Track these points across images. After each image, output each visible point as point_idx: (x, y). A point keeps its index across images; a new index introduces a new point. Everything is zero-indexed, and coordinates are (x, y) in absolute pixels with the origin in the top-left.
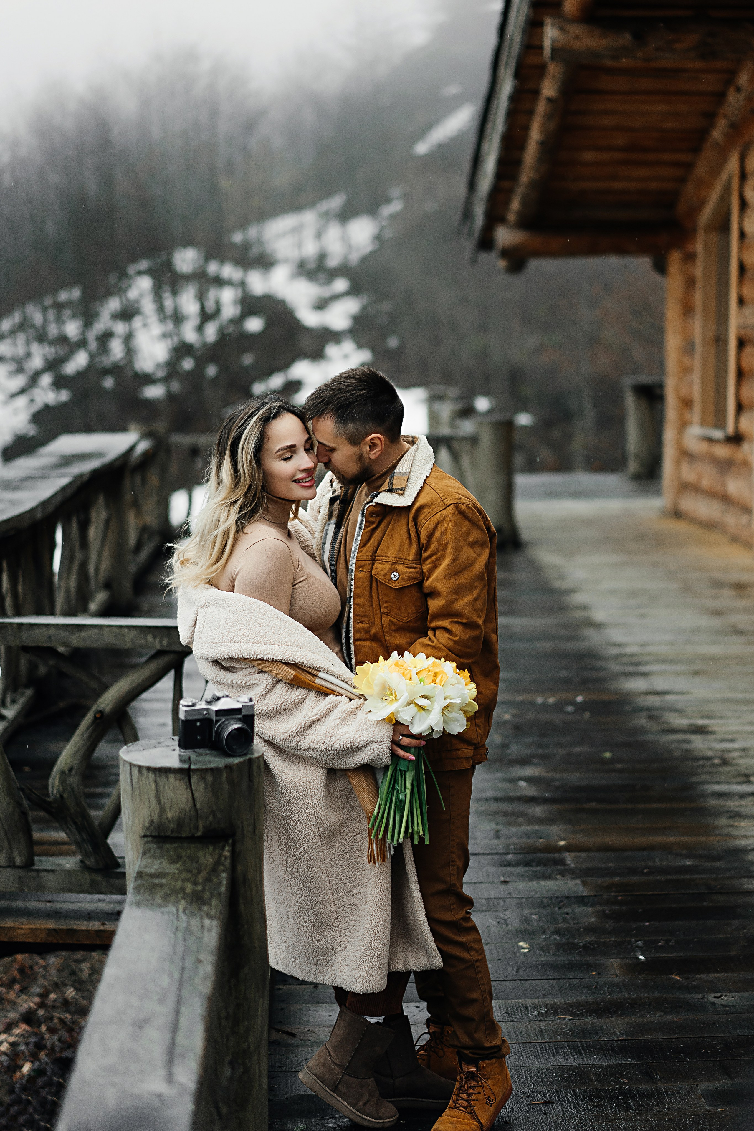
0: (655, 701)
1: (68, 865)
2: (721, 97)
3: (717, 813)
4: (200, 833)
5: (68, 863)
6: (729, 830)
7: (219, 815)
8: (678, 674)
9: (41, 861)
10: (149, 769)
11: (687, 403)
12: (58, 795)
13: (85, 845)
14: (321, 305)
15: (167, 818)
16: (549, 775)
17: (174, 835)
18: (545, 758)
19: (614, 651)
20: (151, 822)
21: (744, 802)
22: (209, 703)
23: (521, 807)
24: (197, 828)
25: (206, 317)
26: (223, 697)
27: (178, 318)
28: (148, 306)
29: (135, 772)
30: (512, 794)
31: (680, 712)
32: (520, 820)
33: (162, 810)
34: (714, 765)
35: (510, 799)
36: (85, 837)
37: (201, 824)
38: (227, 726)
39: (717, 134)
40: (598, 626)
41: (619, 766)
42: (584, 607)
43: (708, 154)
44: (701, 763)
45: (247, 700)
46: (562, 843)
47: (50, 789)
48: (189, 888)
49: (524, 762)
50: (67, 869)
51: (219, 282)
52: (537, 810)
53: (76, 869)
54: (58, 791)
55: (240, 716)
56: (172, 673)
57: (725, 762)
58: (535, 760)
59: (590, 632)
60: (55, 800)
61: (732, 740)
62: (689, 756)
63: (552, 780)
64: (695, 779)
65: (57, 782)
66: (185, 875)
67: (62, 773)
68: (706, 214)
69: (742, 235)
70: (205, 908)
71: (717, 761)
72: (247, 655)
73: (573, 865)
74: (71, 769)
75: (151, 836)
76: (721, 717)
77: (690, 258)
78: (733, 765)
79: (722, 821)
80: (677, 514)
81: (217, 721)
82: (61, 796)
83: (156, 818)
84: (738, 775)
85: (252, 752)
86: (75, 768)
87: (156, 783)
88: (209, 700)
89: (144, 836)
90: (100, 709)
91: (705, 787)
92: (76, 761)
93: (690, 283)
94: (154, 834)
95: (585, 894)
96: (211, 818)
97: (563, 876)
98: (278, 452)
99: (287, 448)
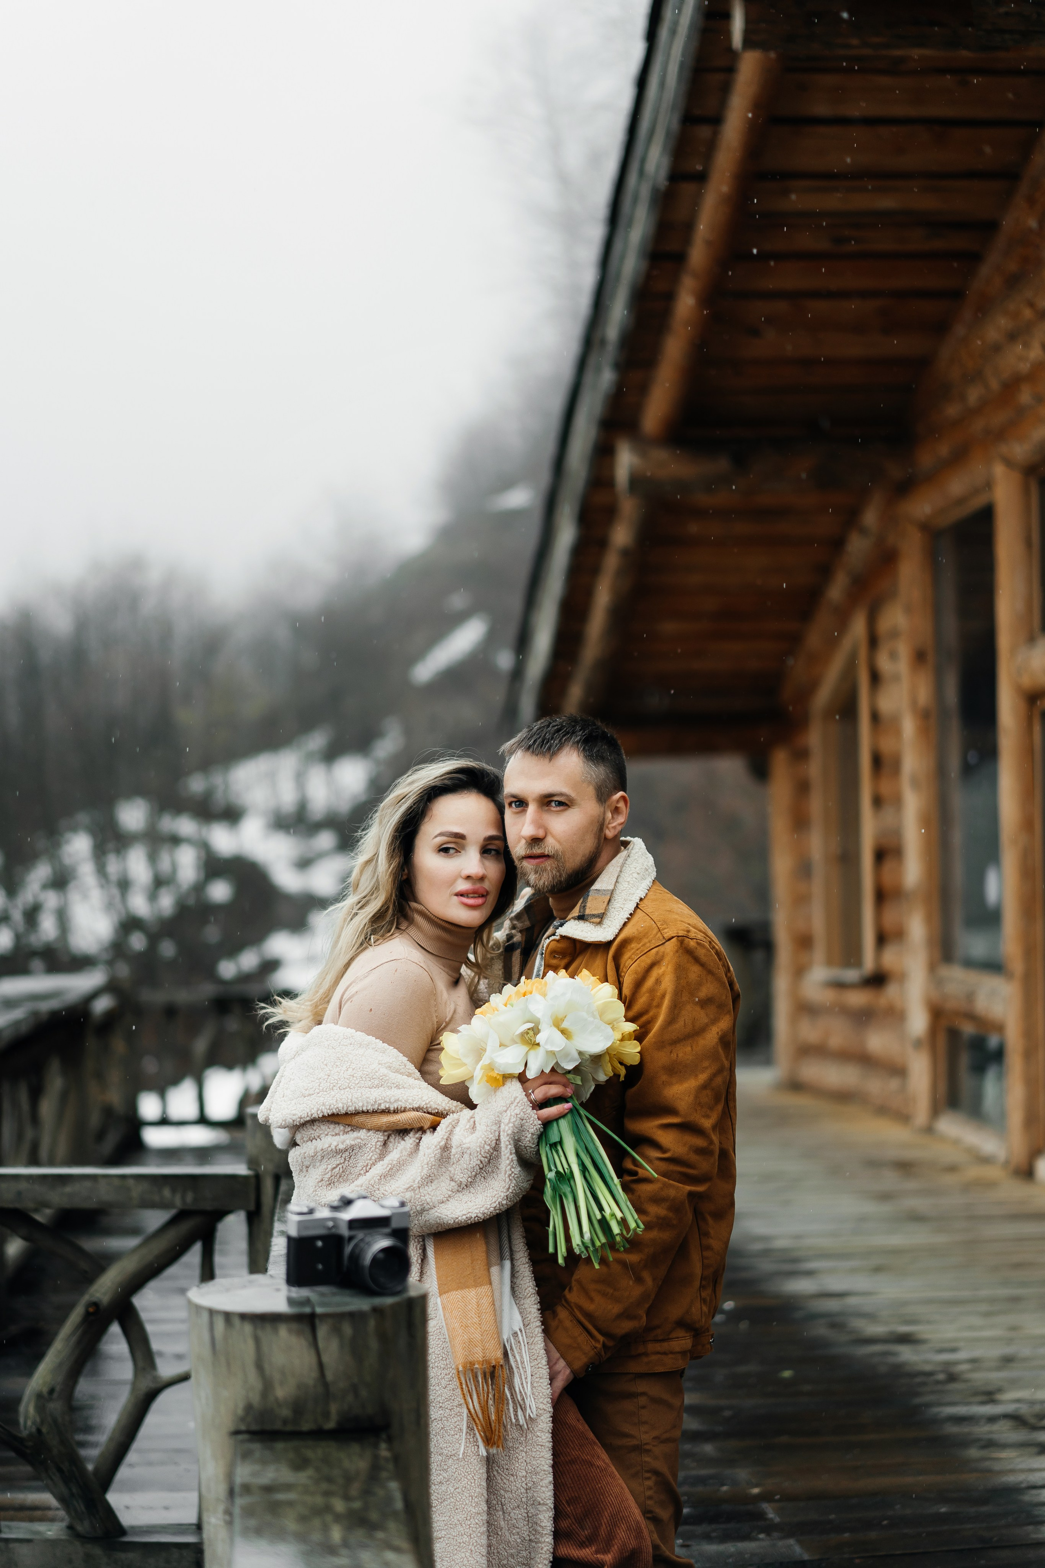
0: (832, 1305)
1: (49, 1533)
2: (837, 544)
3: (965, 1442)
4: (331, 1425)
5: (50, 1531)
6: (987, 1464)
7: (364, 1393)
8: (853, 1271)
9: (9, 1527)
10: (244, 1317)
11: (804, 942)
12: (34, 1430)
13: (75, 1503)
14: (304, 864)
15: (277, 1399)
16: (711, 1402)
17: (289, 1428)
18: (704, 1381)
19: (760, 1246)
20: (249, 1408)
21: (996, 1427)
22: (335, 1208)
24: (326, 1415)
25: (159, 882)
26: (359, 1198)
27: (124, 885)
28: (86, 871)
29: (220, 1324)
31: (871, 1317)
33: (267, 1386)
34: (938, 1382)
36: (74, 1490)
37: (334, 1408)
38: (369, 1244)
39: (836, 591)
41: (807, 1388)
43: (823, 620)
44: (918, 1380)
45: (397, 1204)
46: (756, 1491)
47: (22, 1420)
48: (339, 1505)
50: (50, 1538)
51: (175, 840)
53: (63, 1537)
54: (34, 1423)
55: (387, 1230)
56: (197, 1249)
57: (952, 1378)
60: (31, 1435)
61: (954, 1350)
62: (899, 1372)
63: (718, 1408)
64: (917, 1401)
65: (31, 1410)
66: (325, 1486)
67: (39, 1396)
68: (823, 696)
69: (875, 717)
70: (380, 1535)
71: (941, 1377)
73: (777, 1520)
74: (52, 1391)
75: (248, 1432)
76: (929, 1322)
77: (801, 755)
78: (966, 1381)
79: (973, 1453)
80: (795, 1086)
81: (351, 1238)
82: (39, 1431)
83: (256, 1399)
84: (976, 1394)
85: (405, 1289)
86: (58, 1388)
87: (257, 1340)
88: (336, 1204)
89: (236, 1433)
90: (94, 1299)
91: (935, 1410)
92: (60, 1379)
93: (802, 788)
94: (254, 1427)
95: (806, 1557)
96: (350, 1398)
97: (768, 1534)
98: (436, 837)
99: (451, 835)
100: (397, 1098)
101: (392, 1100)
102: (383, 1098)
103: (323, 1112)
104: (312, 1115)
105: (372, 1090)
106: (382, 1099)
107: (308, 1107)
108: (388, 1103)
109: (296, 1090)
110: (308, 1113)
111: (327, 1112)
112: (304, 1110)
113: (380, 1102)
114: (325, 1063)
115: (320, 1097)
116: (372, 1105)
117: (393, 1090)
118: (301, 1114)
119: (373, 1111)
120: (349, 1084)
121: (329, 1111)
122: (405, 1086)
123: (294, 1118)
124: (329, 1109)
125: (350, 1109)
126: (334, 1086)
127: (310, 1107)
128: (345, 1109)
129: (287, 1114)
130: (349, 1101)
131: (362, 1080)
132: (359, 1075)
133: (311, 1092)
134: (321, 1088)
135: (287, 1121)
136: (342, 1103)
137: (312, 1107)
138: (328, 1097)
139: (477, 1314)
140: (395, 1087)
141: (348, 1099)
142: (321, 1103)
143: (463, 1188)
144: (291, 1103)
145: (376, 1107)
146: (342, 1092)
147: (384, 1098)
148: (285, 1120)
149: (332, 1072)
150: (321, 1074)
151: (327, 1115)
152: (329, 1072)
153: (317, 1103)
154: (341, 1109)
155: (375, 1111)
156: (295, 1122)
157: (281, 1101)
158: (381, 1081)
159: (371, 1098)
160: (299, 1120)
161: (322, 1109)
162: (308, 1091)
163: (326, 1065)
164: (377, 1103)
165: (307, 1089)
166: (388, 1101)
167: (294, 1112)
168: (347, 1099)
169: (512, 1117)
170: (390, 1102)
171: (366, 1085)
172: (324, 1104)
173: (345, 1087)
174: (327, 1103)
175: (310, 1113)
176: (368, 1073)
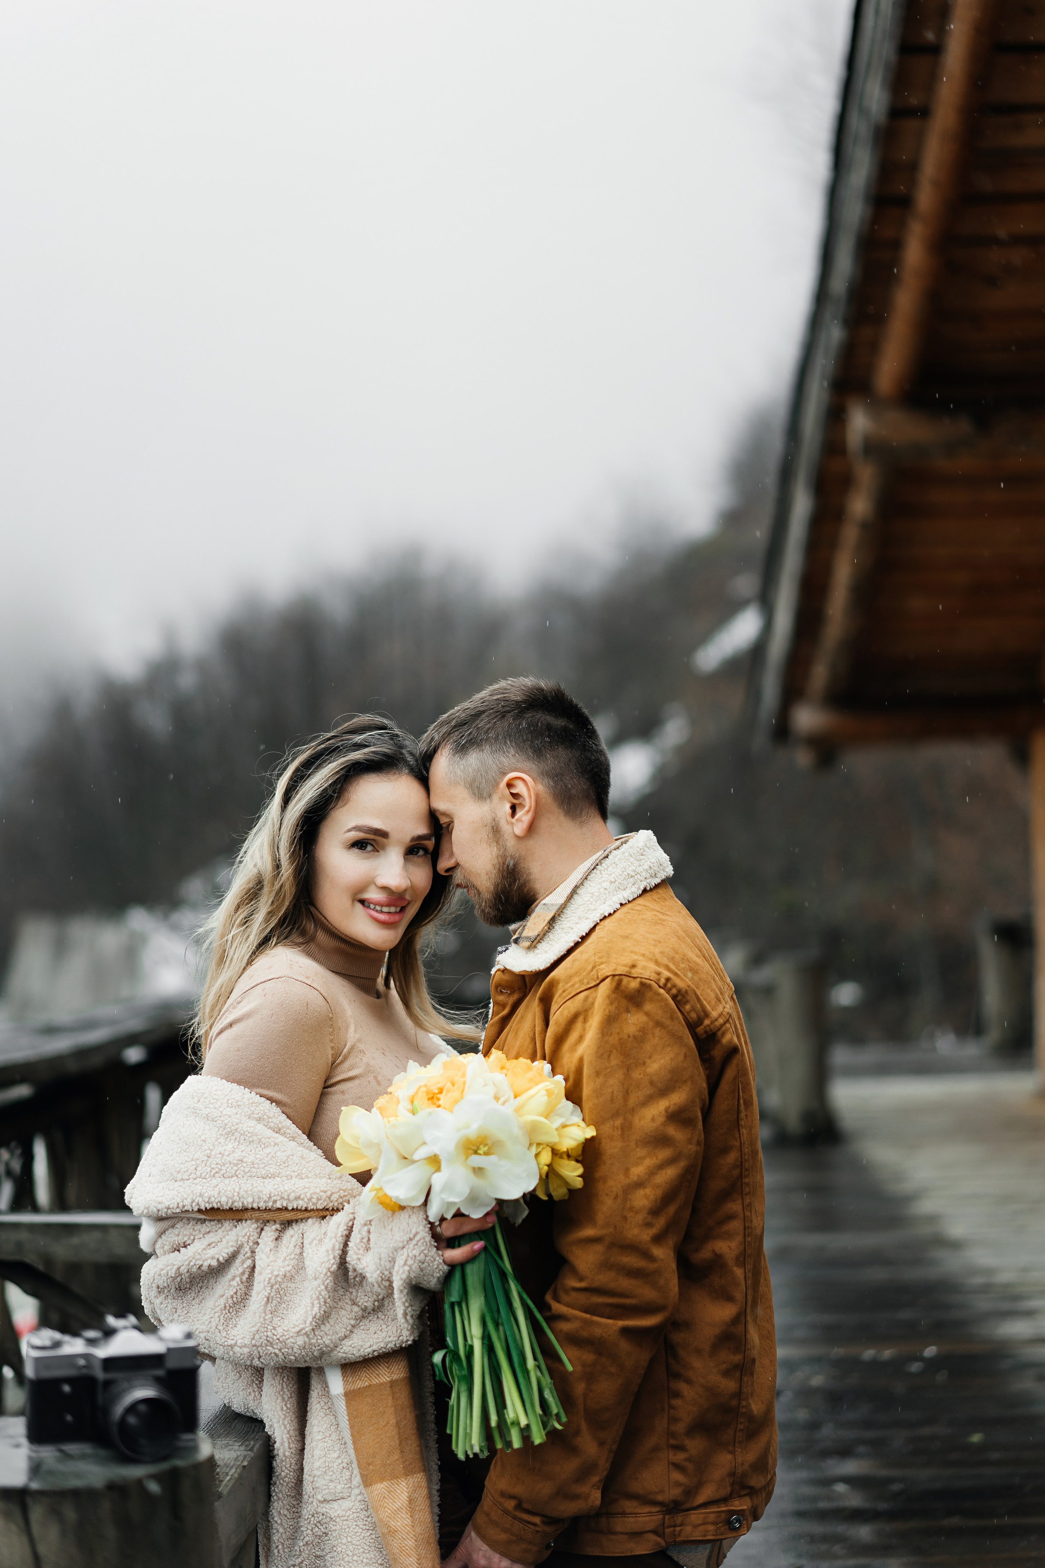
16: (884, 1472)
18: (877, 1446)
19: (978, 1280)
23: (841, 1528)
30: (823, 1505)
32: (837, 1549)
35: (822, 1516)
40: (955, 1245)
41: (995, 1456)
42: (932, 1219)
49: (844, 1452)
52: (864, 1532)
58: (862, 1449)
59: (941, 1254)
63: (890, 1480)
72: (253, 1203)
81: (108, 1383)
98: (349, 830)
99: (369, 830)
100: (298, 1194)
101: (292, 1197)
102: (280, 1194)
103: (199, 1205)
104: (184, 1207)
105: (266, 1181)
106: (278, 1195)
107: (179, 1195)
108: (286, 1200)
109: (165, 1170)
110: (178, 1204)
111: (205, 1206)
112: (174, 1199)
113: (275, 1198)
114: (203, 1137)
115: (197, 1184)
116: (265, 1202)
117: (293, 1182)
118: (169, 1203)
119: (266, 1209)
120: (236, 1171)
121: (207, 1205)
122: (309, 1176)
123: (160, 1207)
124: (208, 1202)
125: (236, 1204)
126: (216, 1173)
127: (182, 1195)
128: (229, 1205)
129: (151, 1200)
130: (236, 1194)
131: (254, 1167)
132: (250, 1160)
133: (185, 1177)
134: (198, 1173)
135: (150, 1210)
136: (227, 1197)
137: (185, 1196)
138: (208, 1187)
139: (409, 1514)
140: (297, 1176)
141: (234, 1191)
142: (198, 1194)
143: (369, 1313)
144: (158, 1186)
145: (270, 1204)
146: (227, 1181)
147: (282, 1193)
148: (148, 1208)
149: (213, 1153)
150: (199, 1153)
151: (204, 1210)
152: (209, 1152)
153: (192, 1191)
154: (225, 1204)
155: (268, 1208)
156: (160, 1212)
157: (147, 1182)
158: (278, 1168)
159: (264, 1193)
160: (166, 1210)
161: (198, 1201)
162: (180, 1174)
163: (204, 1141)
164: (272, 1200)
165: (180, 1171)
166: (286, 1197)
167: (160, 1199)
168: (232, 1192)
169: (410, 1259)
170: (288, 1199)
171: (258, 1174)
172: (201, 1195)
173: (230, 1176)
174: (206, 1195)
175: (181, 1205)
176: (262, 1157)
